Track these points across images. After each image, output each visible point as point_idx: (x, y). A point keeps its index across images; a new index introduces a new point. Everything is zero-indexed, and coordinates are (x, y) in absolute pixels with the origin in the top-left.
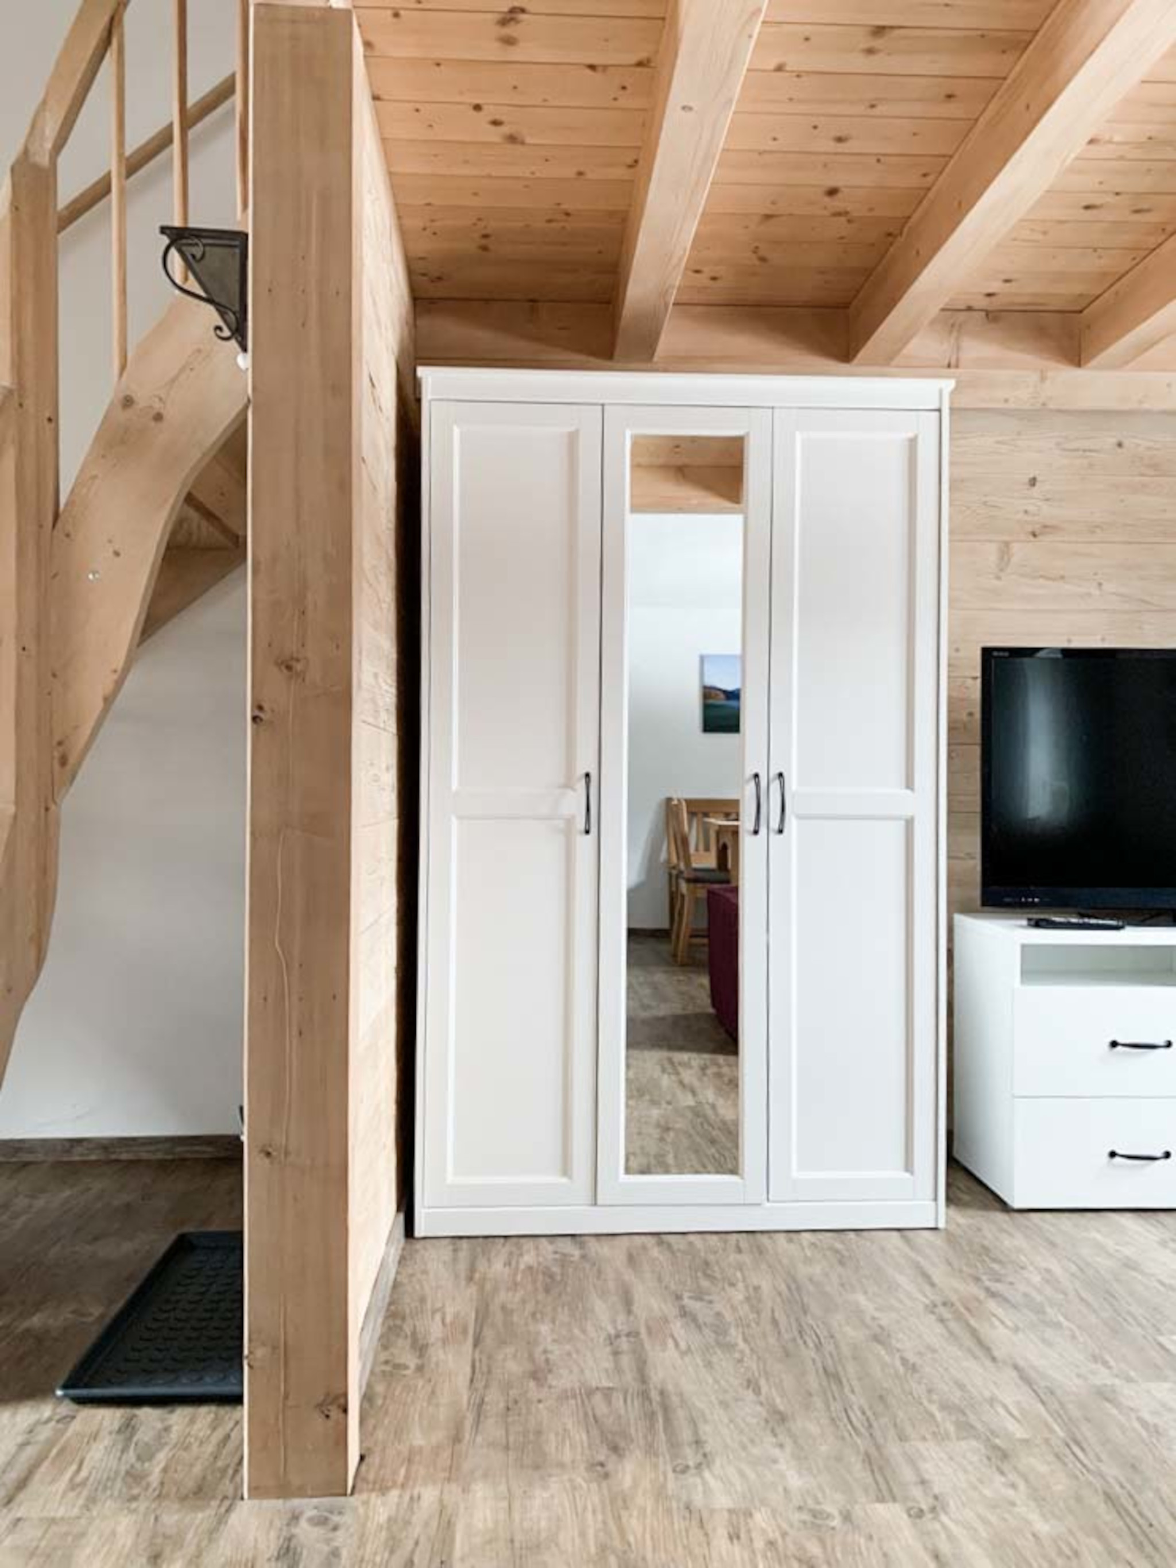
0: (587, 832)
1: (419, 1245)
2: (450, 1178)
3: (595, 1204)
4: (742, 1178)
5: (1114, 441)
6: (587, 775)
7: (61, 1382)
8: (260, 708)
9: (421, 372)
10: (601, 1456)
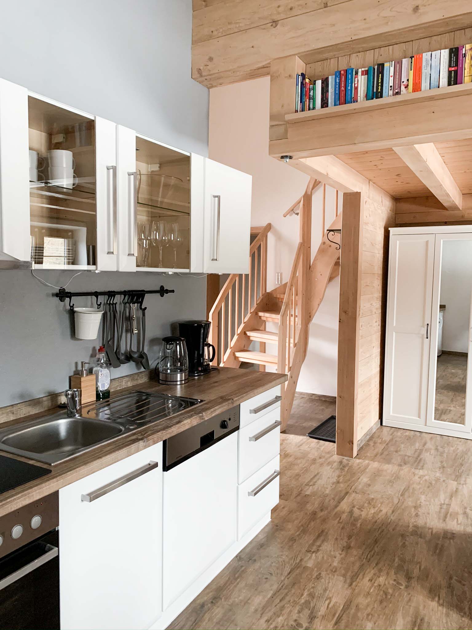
0: (427, 338)
1: (383, 427)
2: (391, 414)
3: (426, 425)
4: (465, 425)
6: (428, 324)
7: (308, 433)
9: (390, 229)
10: (402, 464)
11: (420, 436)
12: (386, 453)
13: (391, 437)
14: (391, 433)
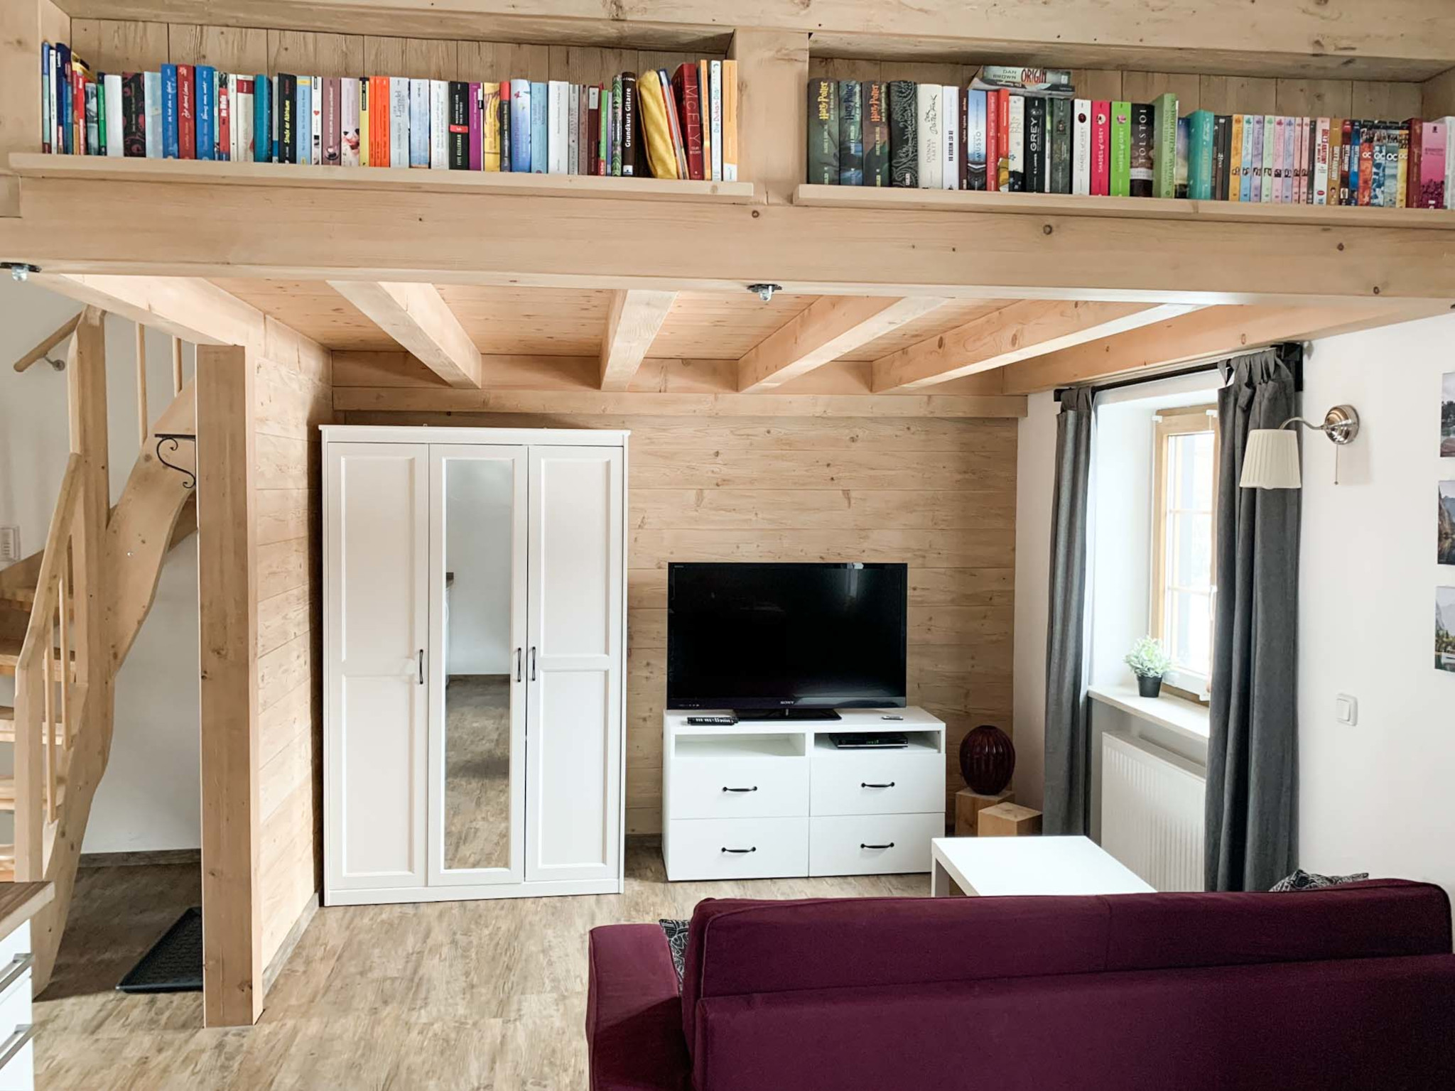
0: (421, 683)
1: (326, 910)
2: (345, 873)
3: (427, 885)
4: (510, 869)
5: (766, 429)
6: (422, 651)
8: (205, 672)
9: (321, 427)
10: (377, 1006)
11: (415, 915)
12: (338, 984)
13: (348, 933)
14: (346, 921)
